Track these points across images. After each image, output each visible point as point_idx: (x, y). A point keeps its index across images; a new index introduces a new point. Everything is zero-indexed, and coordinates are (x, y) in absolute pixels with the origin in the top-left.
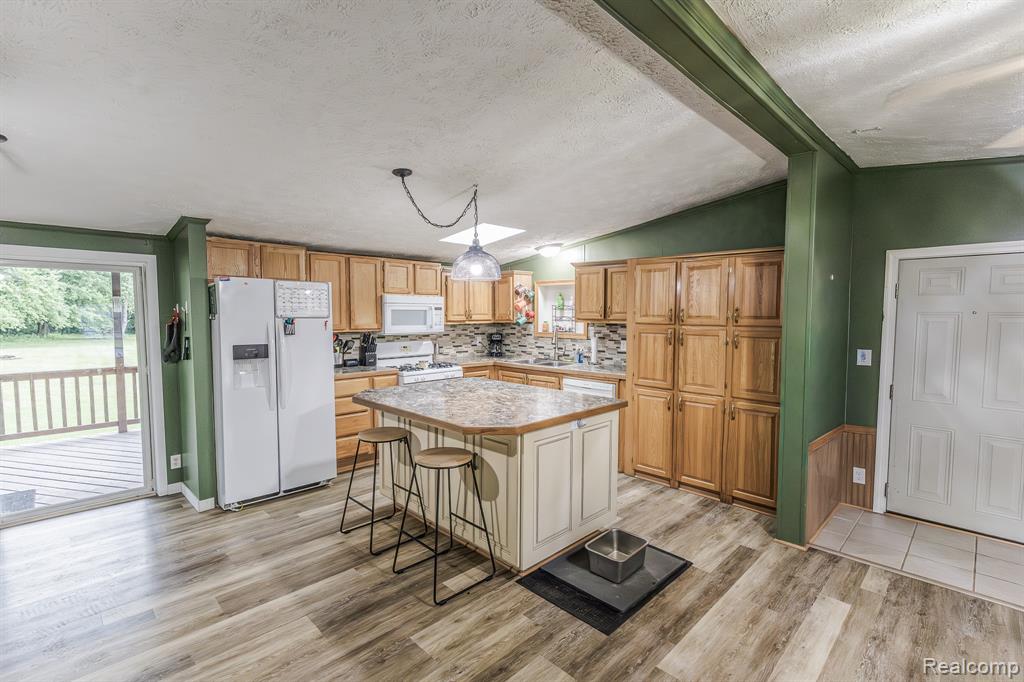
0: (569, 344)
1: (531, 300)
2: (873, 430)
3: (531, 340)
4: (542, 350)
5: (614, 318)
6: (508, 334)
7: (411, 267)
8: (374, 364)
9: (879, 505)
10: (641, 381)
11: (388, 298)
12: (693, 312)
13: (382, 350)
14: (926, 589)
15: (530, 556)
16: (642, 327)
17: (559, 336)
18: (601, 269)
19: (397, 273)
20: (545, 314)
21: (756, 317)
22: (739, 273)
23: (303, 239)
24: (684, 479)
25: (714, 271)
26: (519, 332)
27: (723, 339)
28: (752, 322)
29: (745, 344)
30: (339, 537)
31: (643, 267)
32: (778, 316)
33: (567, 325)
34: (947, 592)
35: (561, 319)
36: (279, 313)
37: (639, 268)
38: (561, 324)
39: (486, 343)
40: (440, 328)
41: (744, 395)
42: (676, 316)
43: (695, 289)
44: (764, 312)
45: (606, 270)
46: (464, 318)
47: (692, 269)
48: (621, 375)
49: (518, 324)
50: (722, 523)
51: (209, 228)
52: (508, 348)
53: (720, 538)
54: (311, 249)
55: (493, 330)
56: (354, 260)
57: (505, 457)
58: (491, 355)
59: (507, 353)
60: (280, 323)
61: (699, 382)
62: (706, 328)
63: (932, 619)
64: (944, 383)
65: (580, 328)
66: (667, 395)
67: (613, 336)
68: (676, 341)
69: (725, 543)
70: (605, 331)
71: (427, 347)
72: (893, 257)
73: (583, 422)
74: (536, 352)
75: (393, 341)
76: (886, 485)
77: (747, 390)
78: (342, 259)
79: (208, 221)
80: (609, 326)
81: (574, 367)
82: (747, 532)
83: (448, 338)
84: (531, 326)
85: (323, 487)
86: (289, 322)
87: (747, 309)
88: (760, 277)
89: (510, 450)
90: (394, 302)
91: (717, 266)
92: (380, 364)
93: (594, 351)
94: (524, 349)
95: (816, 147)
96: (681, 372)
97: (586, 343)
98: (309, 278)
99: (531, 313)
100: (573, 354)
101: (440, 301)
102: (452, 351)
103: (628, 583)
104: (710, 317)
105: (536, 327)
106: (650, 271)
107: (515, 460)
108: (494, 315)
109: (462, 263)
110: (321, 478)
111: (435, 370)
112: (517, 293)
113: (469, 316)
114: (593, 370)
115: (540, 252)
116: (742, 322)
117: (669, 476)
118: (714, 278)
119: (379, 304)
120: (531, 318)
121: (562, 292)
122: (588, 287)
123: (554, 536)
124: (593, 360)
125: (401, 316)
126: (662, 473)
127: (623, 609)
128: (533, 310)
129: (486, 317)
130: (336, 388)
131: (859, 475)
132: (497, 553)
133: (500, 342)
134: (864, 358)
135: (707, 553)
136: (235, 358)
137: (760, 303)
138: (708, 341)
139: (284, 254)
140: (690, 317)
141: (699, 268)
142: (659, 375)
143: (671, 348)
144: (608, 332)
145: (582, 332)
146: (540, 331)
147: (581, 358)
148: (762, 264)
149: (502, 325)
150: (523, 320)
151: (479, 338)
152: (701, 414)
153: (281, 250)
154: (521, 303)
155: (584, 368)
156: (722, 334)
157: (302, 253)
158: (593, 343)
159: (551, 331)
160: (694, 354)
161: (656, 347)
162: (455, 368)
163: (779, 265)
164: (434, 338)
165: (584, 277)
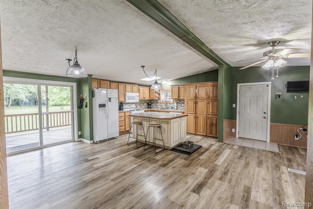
0: (169, 105)
1: (159, 94)
2: (235, 121)
3: (159, 104)
4: (162, 106)
5: (181, 98)
6: (152, 103)
7: (131, 86)
8: (123, 110)
9: (237, 136)
10: (188, 112)
11: (127, 93)
12: (200, 97)
13: (125, 106)
14: (244, 147)
15: (172, 145)
16: (188, 100)
17: (167, 103)
18: (178, 87)
19: (129, 87)
20: (163, 97)
21: (213, 97)
22: (209, 88)
23: (109, 79)
24: (198, 133)
25: (204, 87)
26: (156, 102)
27: (206, 102)
28: (212, 98)
29: (210, 103)
30: (127, 146)
31: (188, 86)
32: (217, 97)
33: (168, 100)
34: (248, 147)
35: (166, 99)
36: (108, 97)
37: (187, 86)
38: (166, 100)
39: (147, 105)
40: (138, 101)
41: (211, 114)
42: (196, 97)
43: (200, 92)
44: (214, 96)
45: (179, 87)
46: (143, 99)
47: (199, 87)
48: (184, 111)
49: (156, 100)
50: (207, 141)
51: (93, 77)
52: (152, 106)
53: (207, 143)
54: (110, 81)
55: (148, 102)
56: (119, 84)
57: (167, 125)
58: (148, 108)
59: (152, 108)
60: (108, 99)
61: (201, 112)
62: (203, 99)
63: (245, 151)
64: (248, 110)
65: (172, 101)
66: (194, 115)
67: (180, 102)
68: (196, 103)
69: (208, 143)
70: (178, 101)
71: (134, 106)
72: (239, 85)
73: (181, 118)
74: (160, 107)
75: (126, 104)
76: (238, 132)
77: (212, 113)
78: (117, 84)
79: (92, 75)
80: (179, 101)
81: (171, 110)
82: (212, 141)
83: (138, 104)
84: (159, 100)
85: (116, 138)
86: (110, 99)
87: (211, 96)
88: (213, 89)
89: (168, 123)
90: (128, 94)
91: (205, 86)
92: (124, 110)
93: (175, 106)
94: (157, 106)
95: (223, 64)
96: (197, 110)
97: (173, 104)
98: (110, 89)
99: (159, 97)
100: (170, 107)
101: (138, 94)
102: (139, 107)
103: (191, 149)
104: (203, 97)
105: (160, 101)
106: (190, 87)
107: (169, 125)
108: (150, 98)
109: (153, 85)
110: (115, 136)
111: (138, 111)
112: (156, 92)
113: (144, 98)
114: (175, 110)
115: (162, 82)
116: (210, 98)
117: (195, 133)
118: (204, 89)
119: (125, 95)
120: (159, 99)
121: (167, 92)
122: (174, 91)
123: (176, 141)
124: (175, 108)
125: (130, 98)
126: (193, 133)
127: (191, 152)
128: (159, 96)
129: (148, 98)
130: (119, 115)
131: (233, 130)
132: (165, 145)
133: (150, 105)
134: (234, 106)
135: (205, 145)
136: (99, 107)
137: (214, 94)
138: (203, 103)
139: (105, 83)
140: (199, 97)
141: (201, 87)
142: (192, 111)
143: (195, 104)
144: (179, 102)
145: (172, 102)
146: (161, 102)
147: (172, 108)
148: (214, 86)
149: (151, 100)
150: (157, 99)
151: (145, 104)
152: (202, 119)
153: (104, 82)
154: (157, 95)
155: (173, 110)
156: (206, 101)
157: (109, 82)
158: (175, 104)
159: (164, 102)
160: (200, 106)
161: (191, 104)
162: (142, 111)
163: (217, 86)
164: (136, 103)
165: (173, 89)
